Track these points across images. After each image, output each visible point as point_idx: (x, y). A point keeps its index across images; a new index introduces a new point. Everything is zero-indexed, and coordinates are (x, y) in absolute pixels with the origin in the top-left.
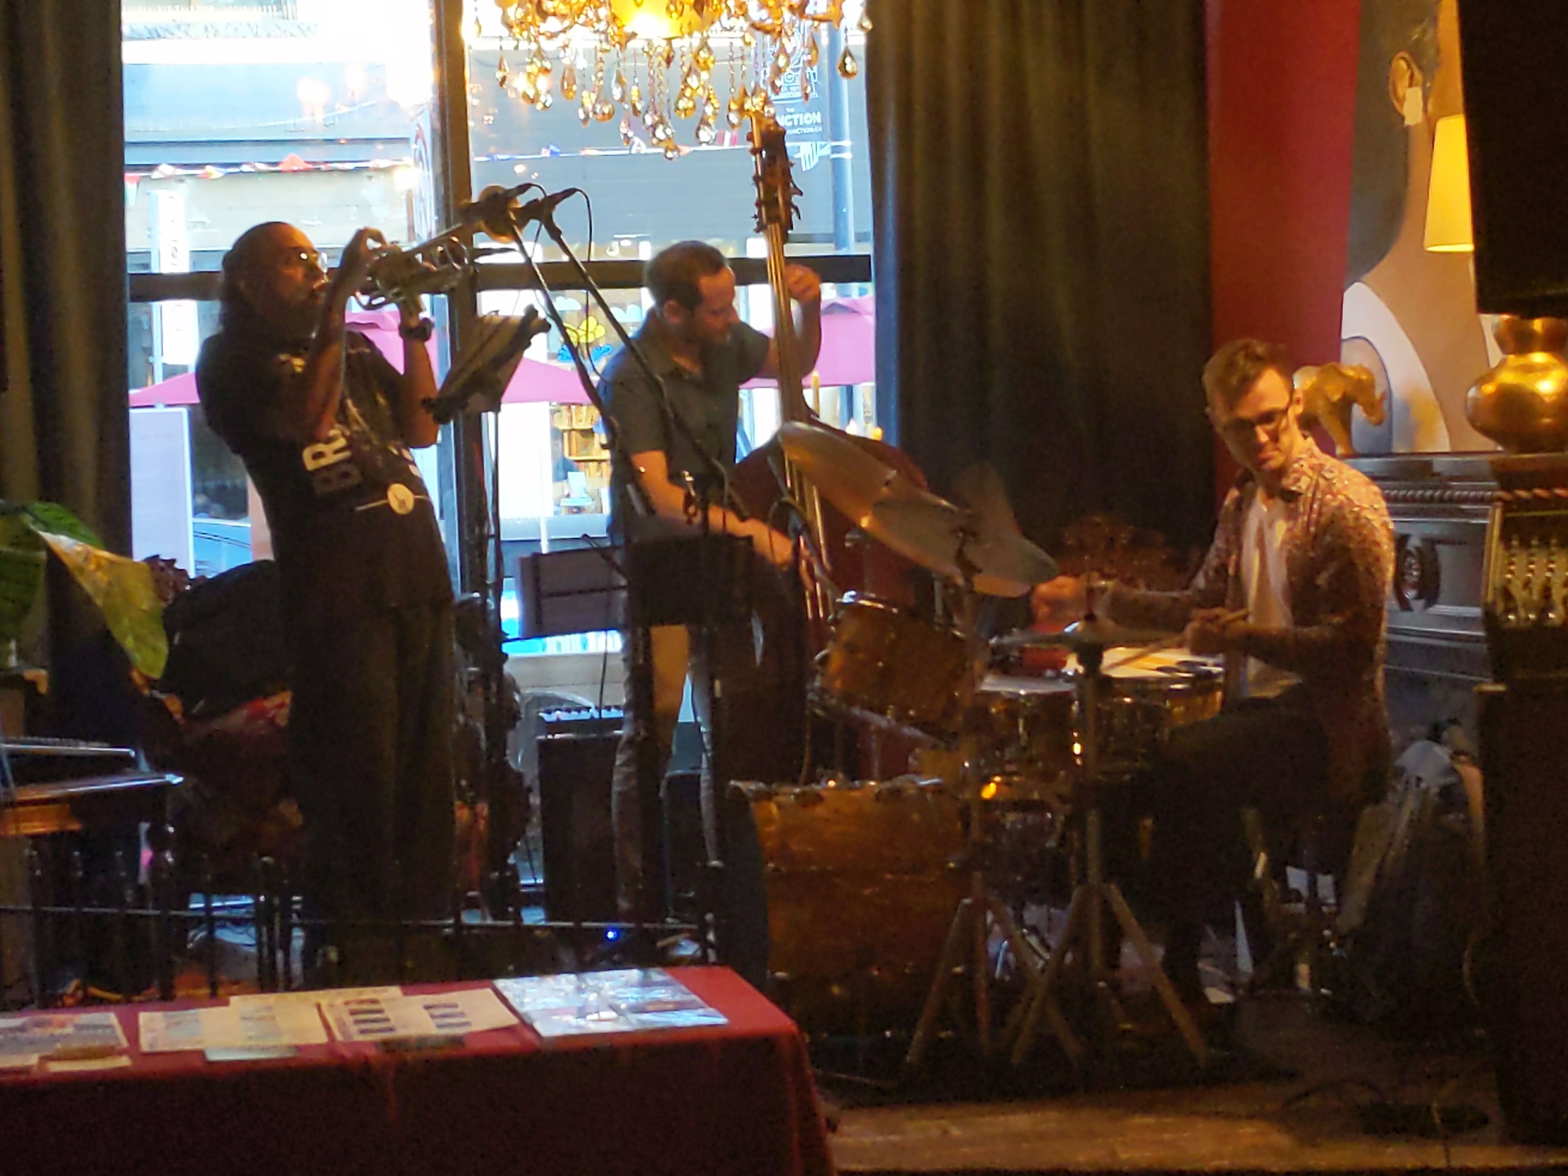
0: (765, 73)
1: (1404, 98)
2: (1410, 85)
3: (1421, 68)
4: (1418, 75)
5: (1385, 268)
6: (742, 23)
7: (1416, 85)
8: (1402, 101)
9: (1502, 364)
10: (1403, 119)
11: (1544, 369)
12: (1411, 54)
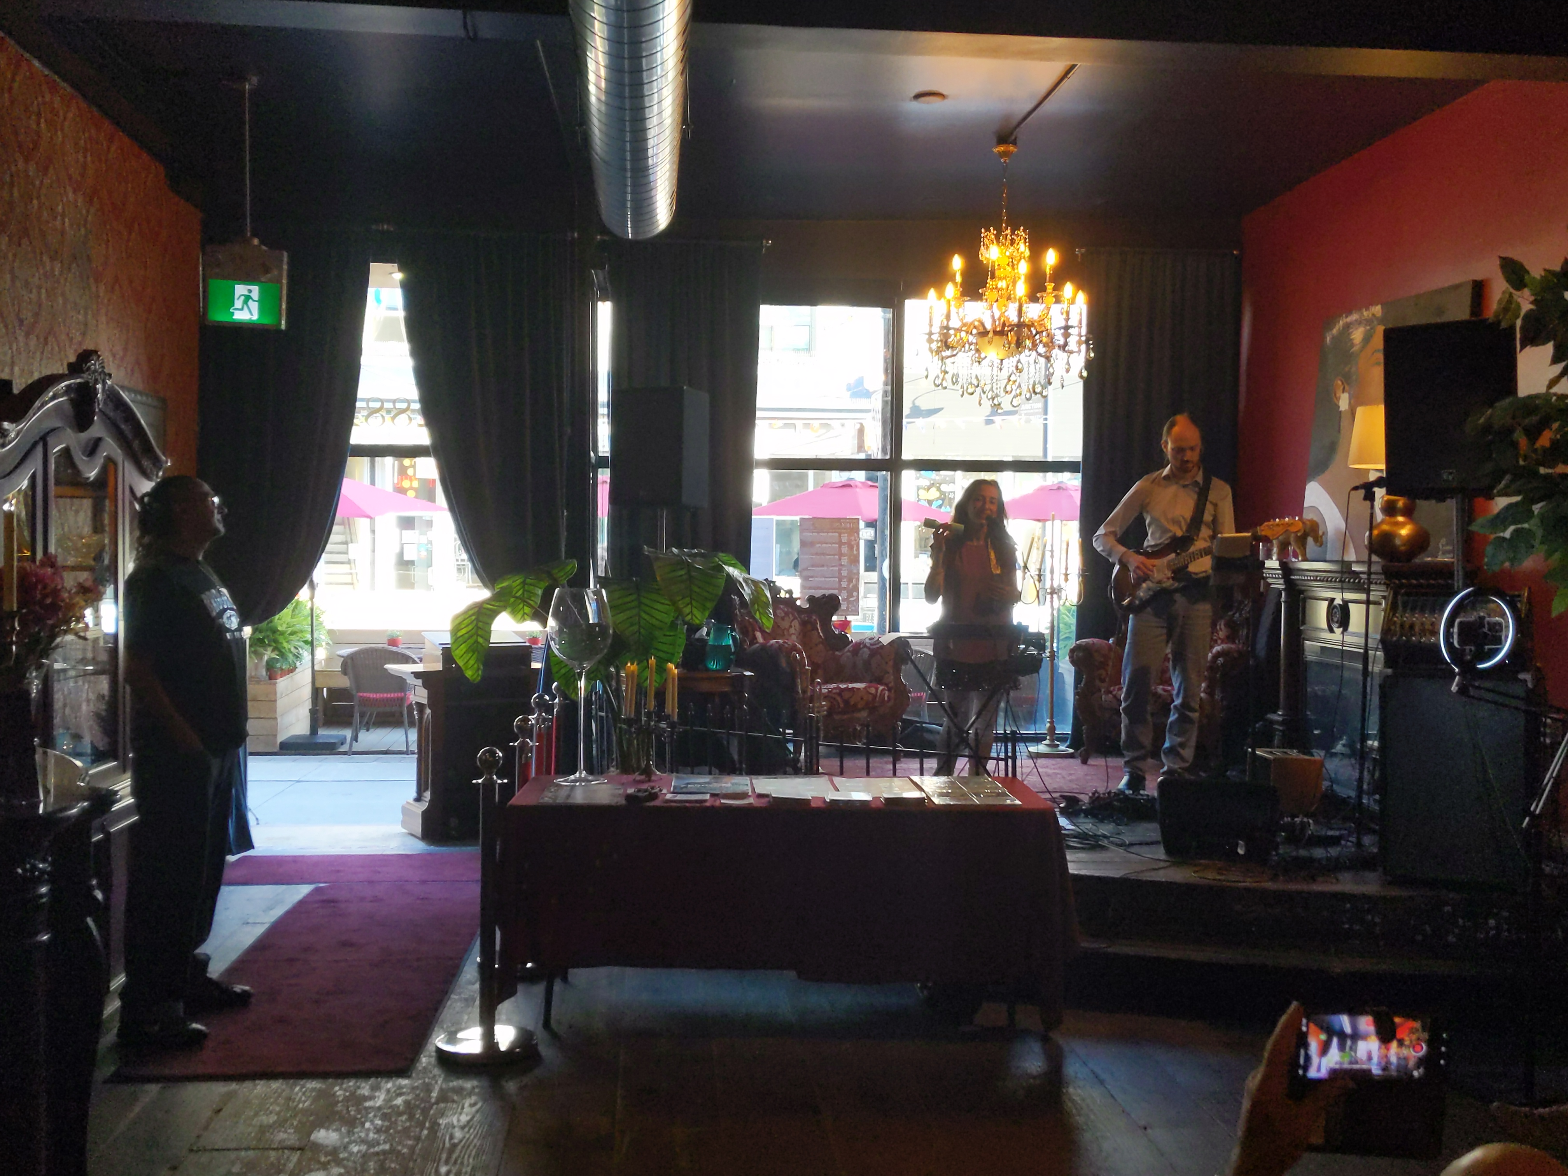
1: (1339, 398)
2: (1343, 392)
3: (1348, 384)
5: (1327, 475)
6: (1034, 354)
7: (1346, 392)
8: (1338, 399)
9: (1382, 522)
10: (1340, 407)
11: (1402, 525)
12: (1344, 379)
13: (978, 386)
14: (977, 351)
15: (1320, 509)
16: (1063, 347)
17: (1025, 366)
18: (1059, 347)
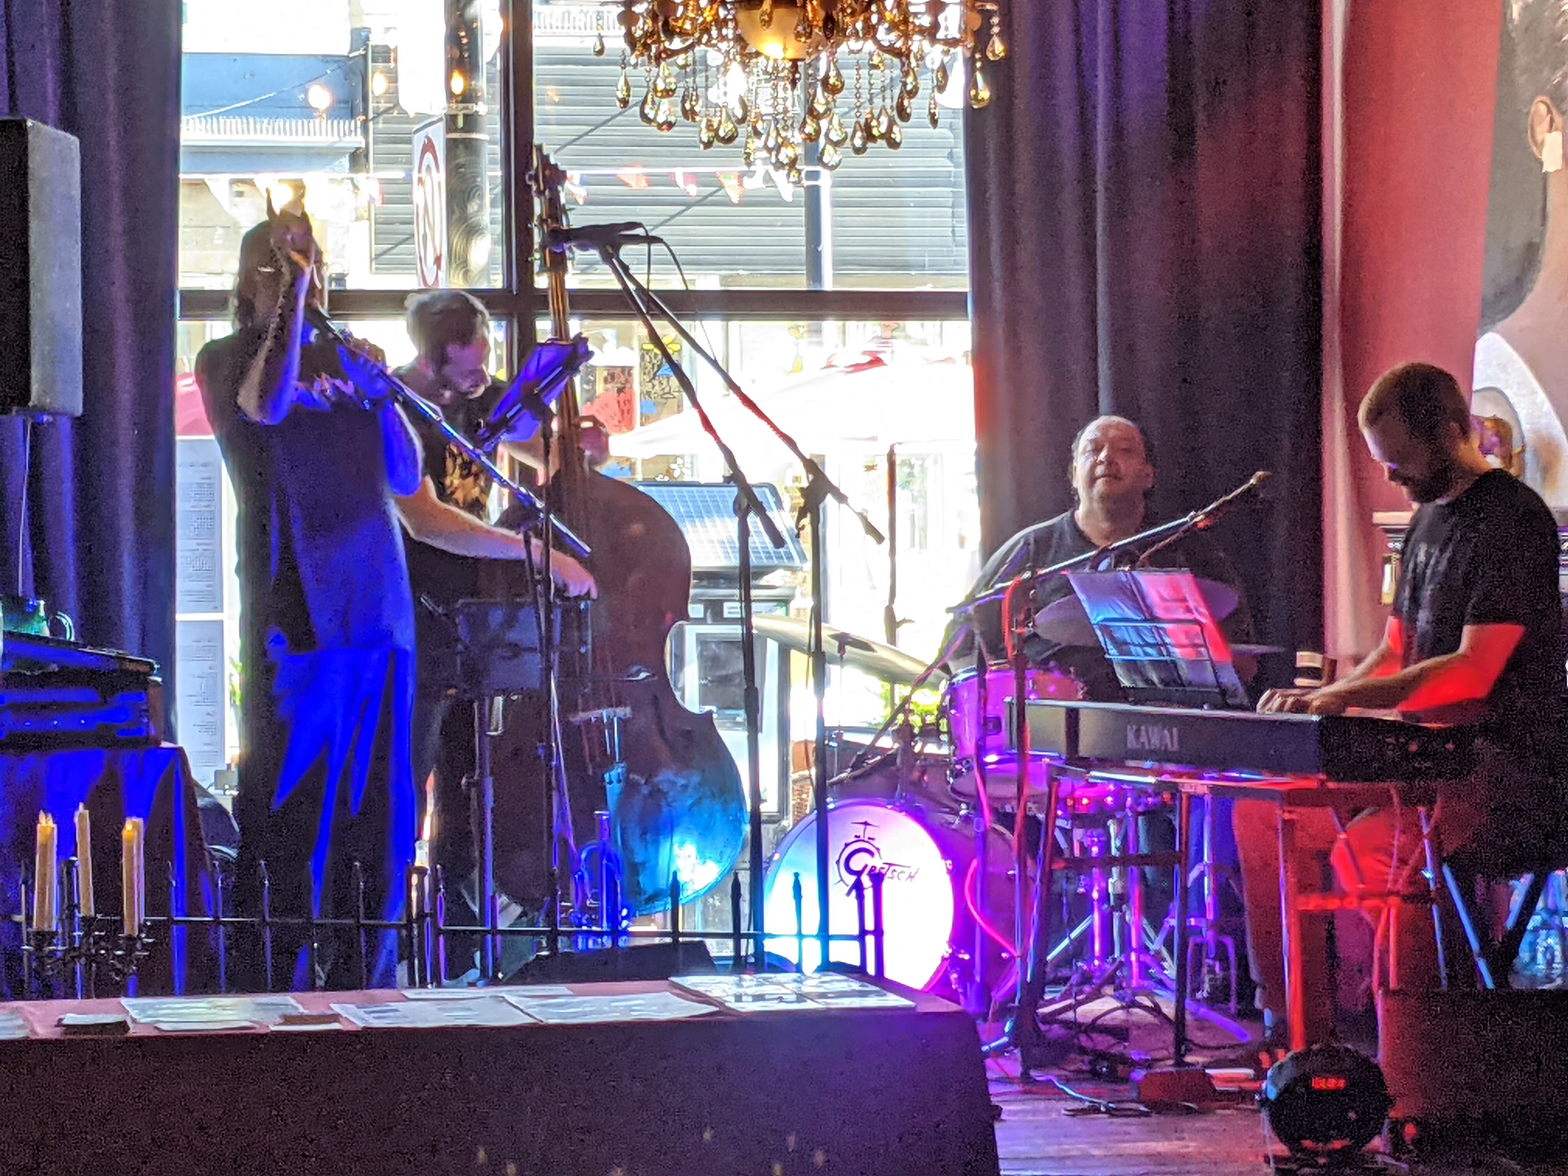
0: (892, 98)
1: (1542, 143)
2: (1550, 130)
3: (1563, 113)
4: (1558, 120)
5: (1520, 318)
6: (870, 46)
7: (1556, 130)
8: (1540, 145)
10: (1541, 163)
12: (1552, 99)
13: (742, 120)
14: (739, 39)
15: (1508, 393)
16: (931, 33)
17: (849, 75)
18: (922, 31)
